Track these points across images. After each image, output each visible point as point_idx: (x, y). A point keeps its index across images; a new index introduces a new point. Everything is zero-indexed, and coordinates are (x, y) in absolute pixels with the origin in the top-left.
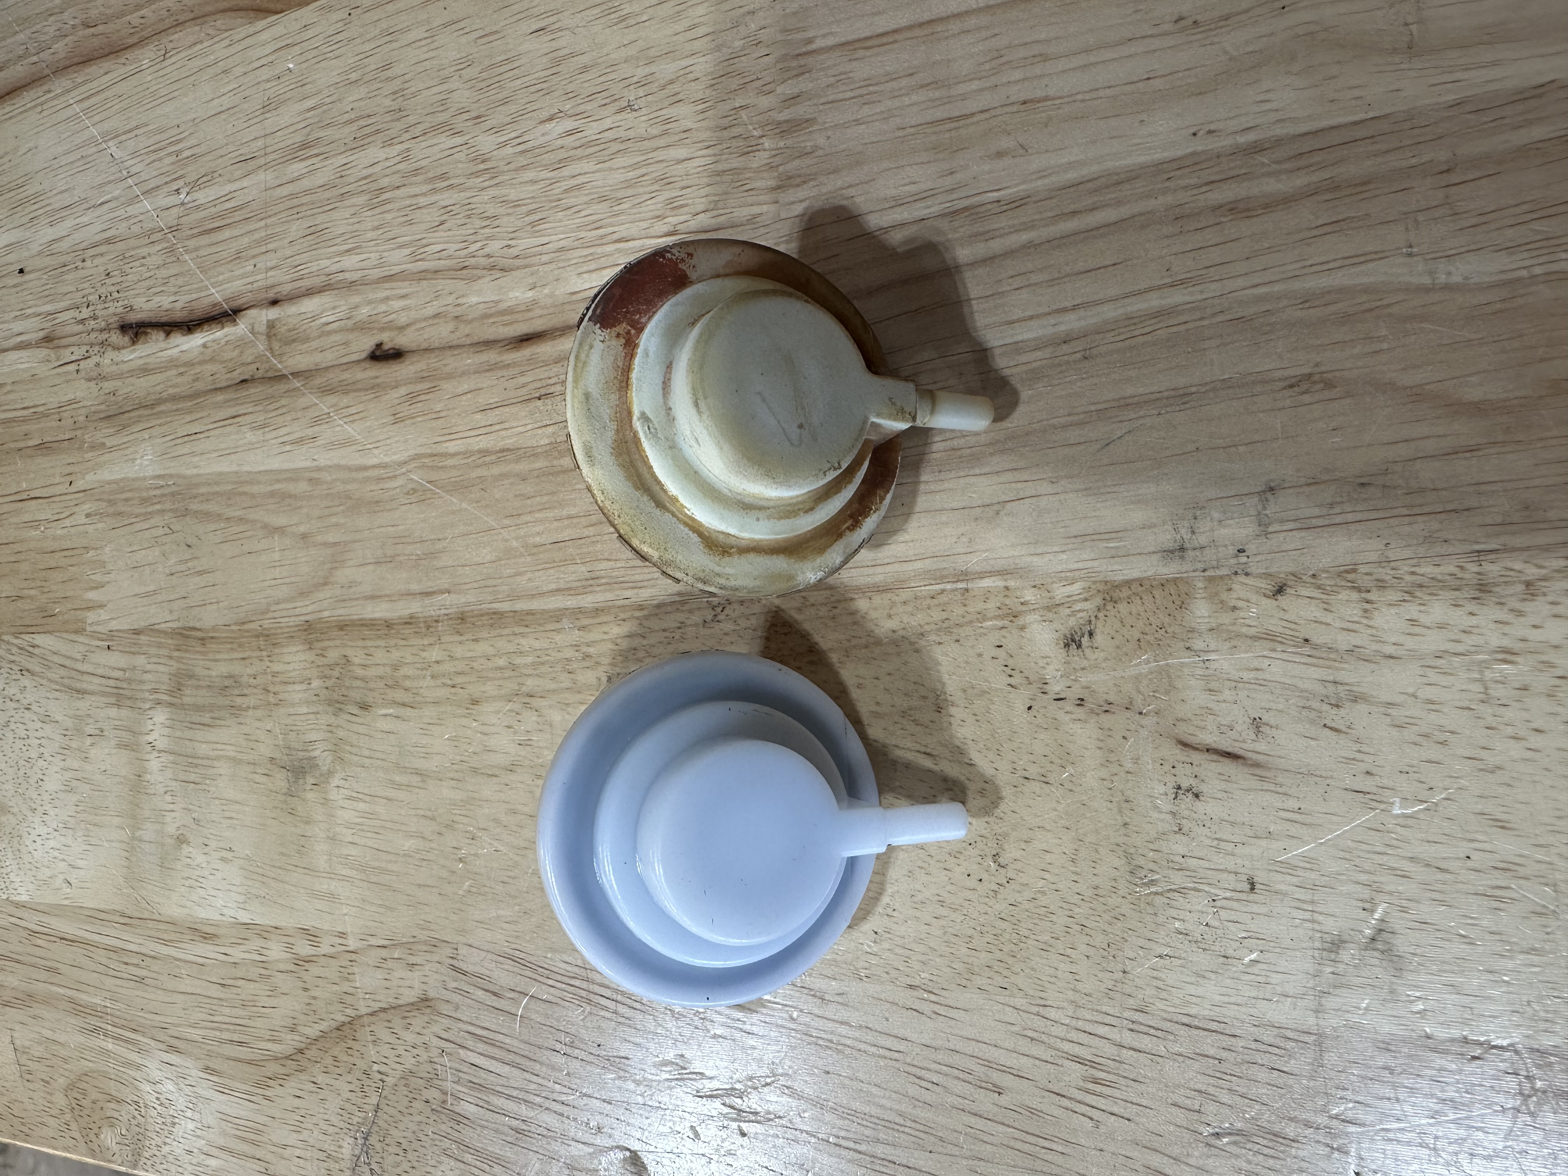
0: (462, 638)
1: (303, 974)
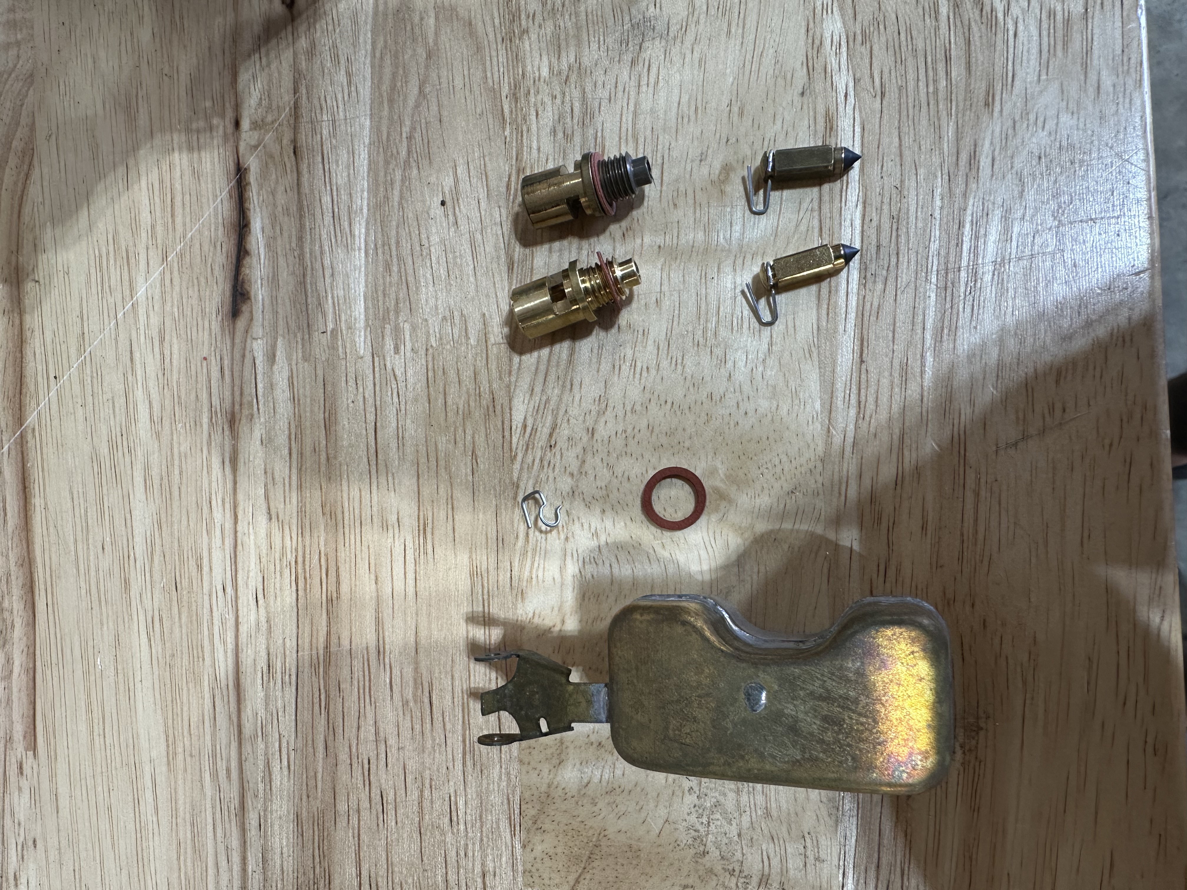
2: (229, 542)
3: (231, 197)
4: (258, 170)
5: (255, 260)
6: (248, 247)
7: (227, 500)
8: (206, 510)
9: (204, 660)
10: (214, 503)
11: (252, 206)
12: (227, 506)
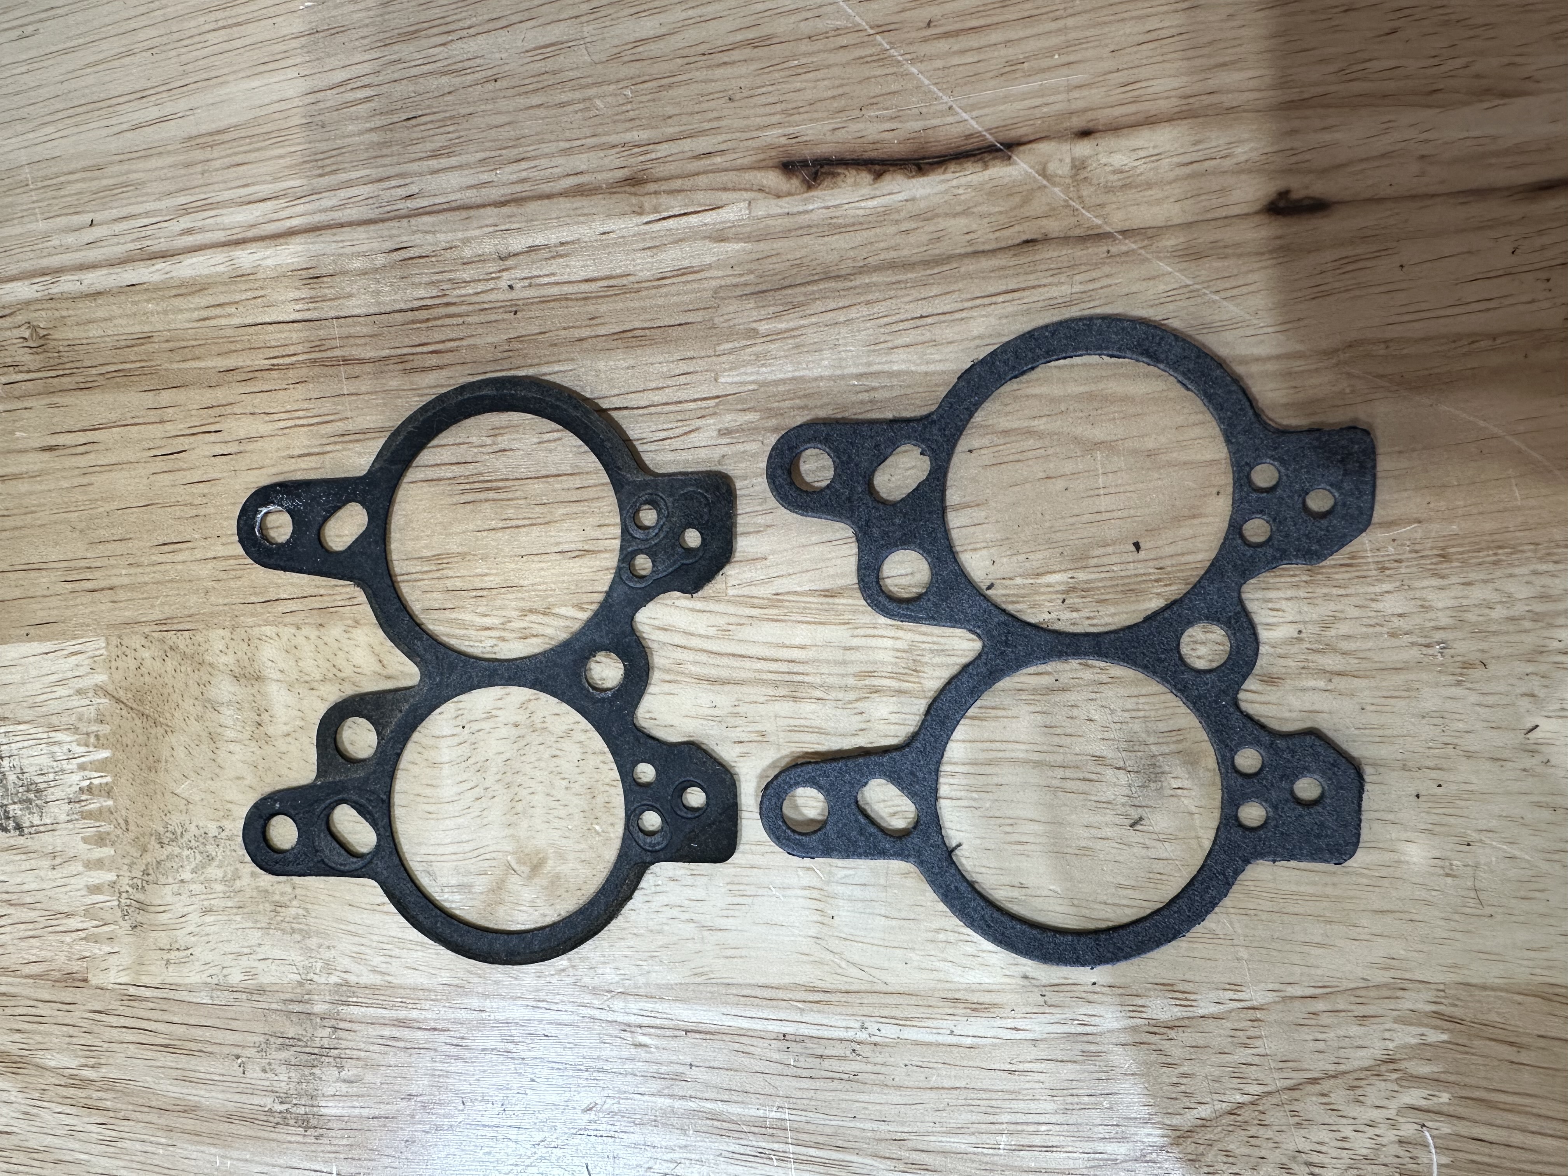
0: (1445, 582)
1: (1166, 1045)
2: (471, 196)
3: (969, 137)
4: (1006, 180)
5: (866, 191)
6: (887, 177)
7: (527, 186)
8: (513, 153)
9: (321, 176)
10: (524, 165)
11: (949, 176)
12: (518, 188)
